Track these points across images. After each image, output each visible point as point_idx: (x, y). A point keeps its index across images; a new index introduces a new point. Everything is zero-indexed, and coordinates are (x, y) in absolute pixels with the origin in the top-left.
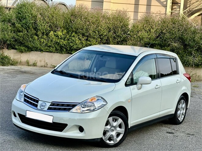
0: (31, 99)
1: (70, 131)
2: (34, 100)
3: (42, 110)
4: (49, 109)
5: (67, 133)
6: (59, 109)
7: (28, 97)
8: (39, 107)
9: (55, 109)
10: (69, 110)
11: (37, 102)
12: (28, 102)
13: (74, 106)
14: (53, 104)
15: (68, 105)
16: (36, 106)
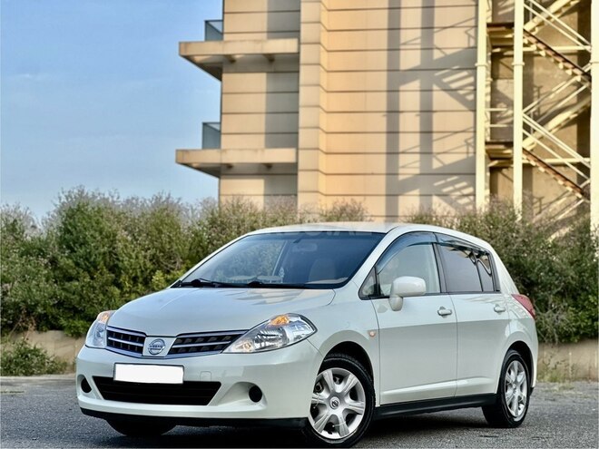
0: (126, 337)
1: (226, 402)
2: (133, 339)
3: (154, 357)
4: (173, 351)
5: (220, 406)
6: (199, 350)
7: (118, 335)
8: (146, 352)
9: (187, 350)
10: (224, 347)
11: (142, 340)
12: (117, 345)
13: (234, 338)
14: (181, 339)
15: (220, 338)
16: (140, 350)
